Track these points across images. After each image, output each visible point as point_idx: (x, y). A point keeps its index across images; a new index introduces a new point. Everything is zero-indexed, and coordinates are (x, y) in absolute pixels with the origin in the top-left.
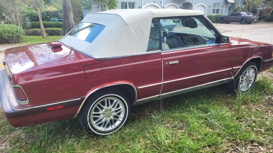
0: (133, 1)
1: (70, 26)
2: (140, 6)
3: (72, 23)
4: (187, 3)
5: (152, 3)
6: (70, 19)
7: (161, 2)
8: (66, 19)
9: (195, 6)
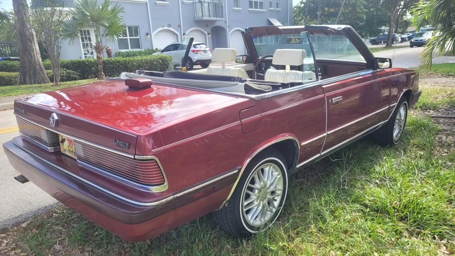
0: (136, 25)
1: (35, 67)
2: (148, 32)
3: (39, 62)
4: (217, 26)
5: (166, 28)
6: (34, 56)
7: (179, 26)
8: (26, 55)
9: (229, 32)
